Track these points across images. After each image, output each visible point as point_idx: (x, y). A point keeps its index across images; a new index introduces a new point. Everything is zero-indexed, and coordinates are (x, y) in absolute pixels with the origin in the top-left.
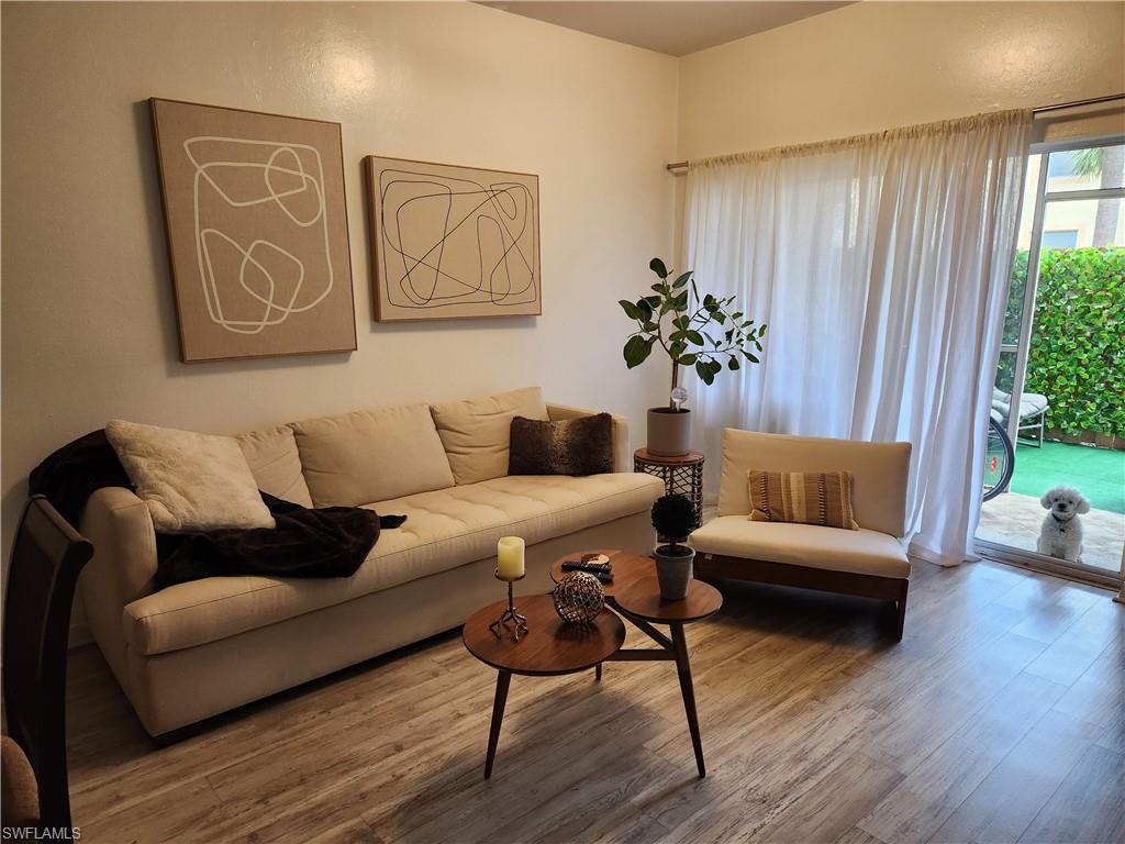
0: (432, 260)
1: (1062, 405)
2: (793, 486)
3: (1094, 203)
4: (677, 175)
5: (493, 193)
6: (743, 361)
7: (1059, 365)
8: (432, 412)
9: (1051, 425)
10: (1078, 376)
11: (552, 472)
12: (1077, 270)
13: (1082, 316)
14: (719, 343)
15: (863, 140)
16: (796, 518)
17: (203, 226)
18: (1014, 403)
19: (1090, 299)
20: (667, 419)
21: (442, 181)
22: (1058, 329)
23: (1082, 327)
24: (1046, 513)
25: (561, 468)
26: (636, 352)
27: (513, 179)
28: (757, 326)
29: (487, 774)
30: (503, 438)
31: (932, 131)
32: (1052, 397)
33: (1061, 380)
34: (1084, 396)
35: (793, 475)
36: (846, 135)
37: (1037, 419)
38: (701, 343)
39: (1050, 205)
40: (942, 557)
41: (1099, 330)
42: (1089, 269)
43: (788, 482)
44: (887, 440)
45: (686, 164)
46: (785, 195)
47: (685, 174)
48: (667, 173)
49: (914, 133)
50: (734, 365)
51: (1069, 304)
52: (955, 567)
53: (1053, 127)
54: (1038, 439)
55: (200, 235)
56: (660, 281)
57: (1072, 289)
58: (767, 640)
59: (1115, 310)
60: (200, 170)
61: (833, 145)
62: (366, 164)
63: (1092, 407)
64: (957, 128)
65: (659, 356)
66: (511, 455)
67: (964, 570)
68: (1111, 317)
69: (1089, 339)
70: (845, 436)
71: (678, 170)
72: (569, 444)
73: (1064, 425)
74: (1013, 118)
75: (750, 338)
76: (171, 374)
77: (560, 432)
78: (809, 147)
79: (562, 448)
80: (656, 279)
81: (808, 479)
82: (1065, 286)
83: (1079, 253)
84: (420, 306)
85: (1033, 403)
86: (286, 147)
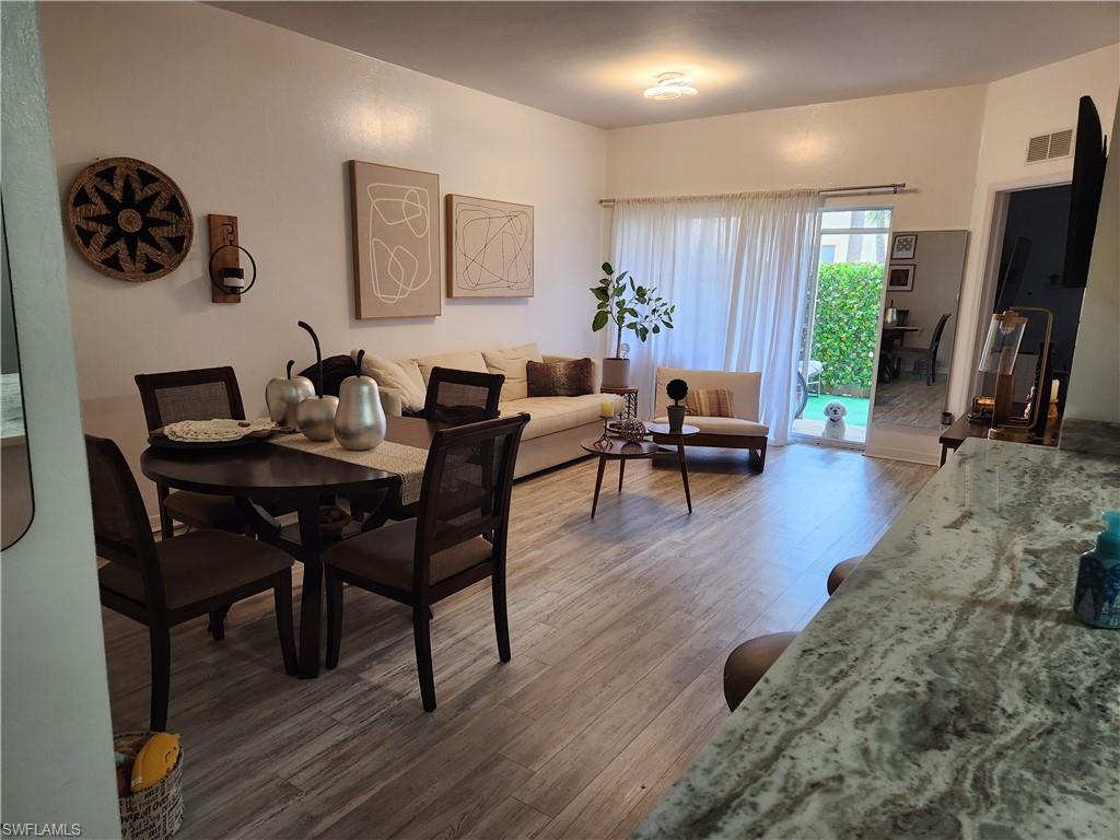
0: (479, 260)
1: (831, 368)
2: (701, 396)
3: (848, 236)
4: (605, 206)
5: (510, 218)
6: (662, 327)
7: (829, 341)
8: (483, 355)
9: (824, 383)
10: (841, 349)
11: (557, 395)
12: (838, 278)
13: (842, 308)
14: (647, 317)
15: (728, 196)
16: (704, 413)
17: (373, 237)
18: (805, 367)
19: (846, 297)
20: (616, 365)
21: (485, 209)
22: (828, 317)
23: (841, 316)
24: (827, 418)
25: (563, 392)
26: (599, 322)
27: (520, 208)
28: (669, 307)
29: (592, 517)
30: (523, 375)
31: (767, 196)
32: (825, 363)
33: (830, 352)
34: (844, 362)
35: (701, 391)
36: (718, 193)
37: (816, 379)
38: (637, 316)
39: (823, 236)
40: (775, 442)
41: (852, 318)
42: (845, 277)
43: (698, 394)
44: (745, 371)
45: (614, 201)
46: (681, 225)
47: (613, 207)
48: (600, 206)
49: (757, 196)
50: (656, 330)
51: (834, 300)
52: (782, 446)
53: (828, 200)
54: (816, 393)
55: (371, 243)
56: (606, 276)
57: (836, 290)
58: (697, 475)
59: (861, 304)
60: (374, 202)
61: (710, 198)
62: (449, 199)
63: (849, 369)
64: (780, 196)
65: (612, 324)
66: (528, 385)
67: (787, 448)
68: (859, 309)
69: (847, 323)
70: (720, 369)
71: (608, 203)
72: (569, 377)
73: (832, 382)
74: (809, 193)
75: (666, 313)
76: (351, 326)
77: (561, 371)
78: (695, 198)
79: (563, 380)
80: (603, 275)
81: (708, 392)
82: (831, 288)
83: (839, 266)
84: (473, 289)
85: (815, 366)
86: (412, 189)
